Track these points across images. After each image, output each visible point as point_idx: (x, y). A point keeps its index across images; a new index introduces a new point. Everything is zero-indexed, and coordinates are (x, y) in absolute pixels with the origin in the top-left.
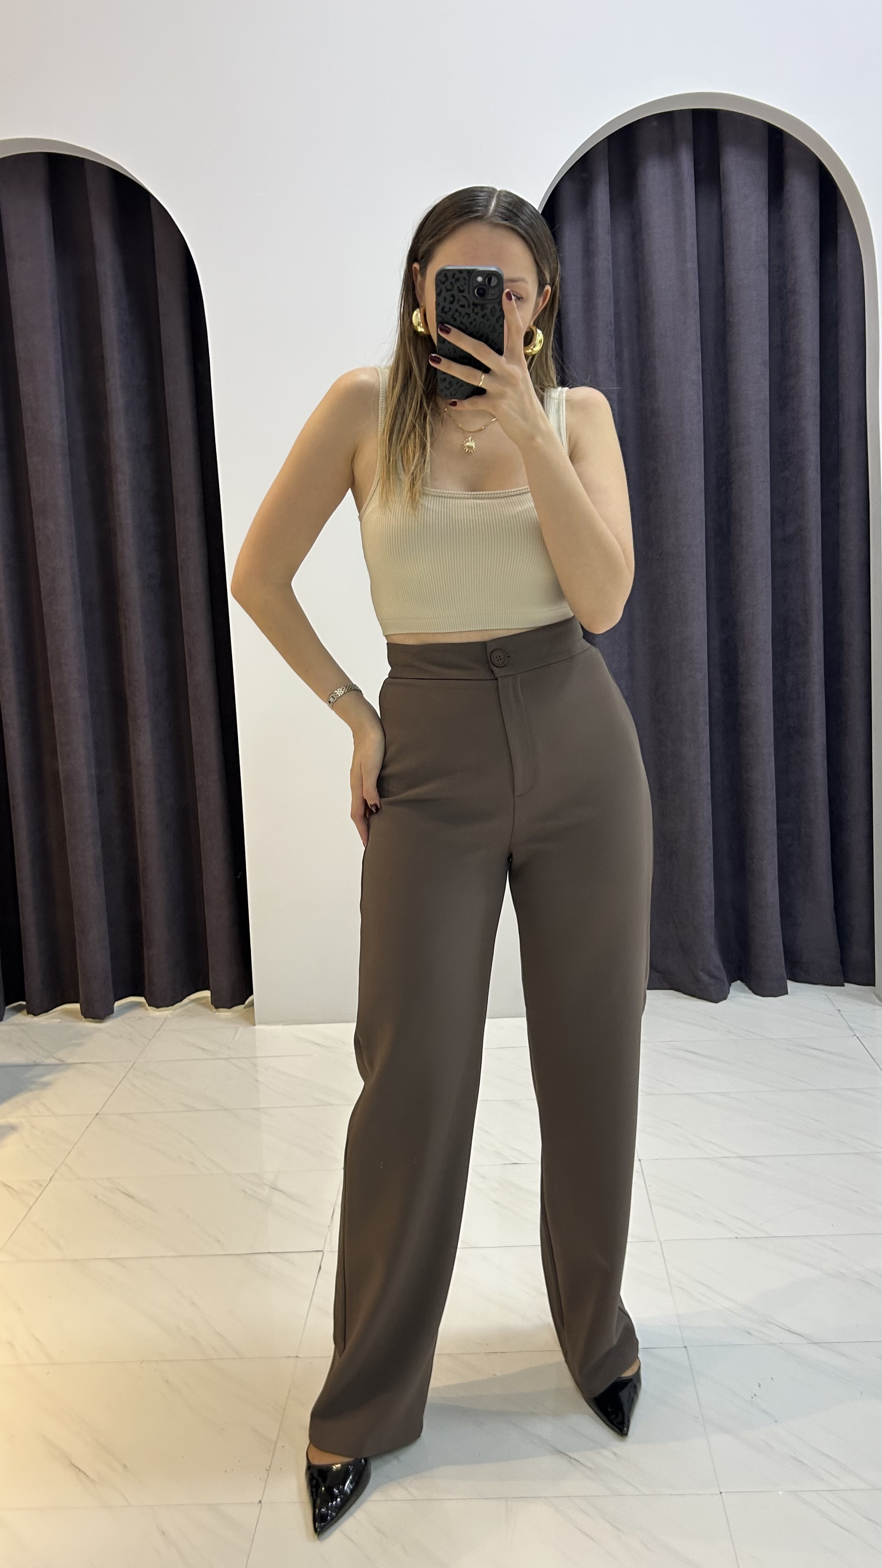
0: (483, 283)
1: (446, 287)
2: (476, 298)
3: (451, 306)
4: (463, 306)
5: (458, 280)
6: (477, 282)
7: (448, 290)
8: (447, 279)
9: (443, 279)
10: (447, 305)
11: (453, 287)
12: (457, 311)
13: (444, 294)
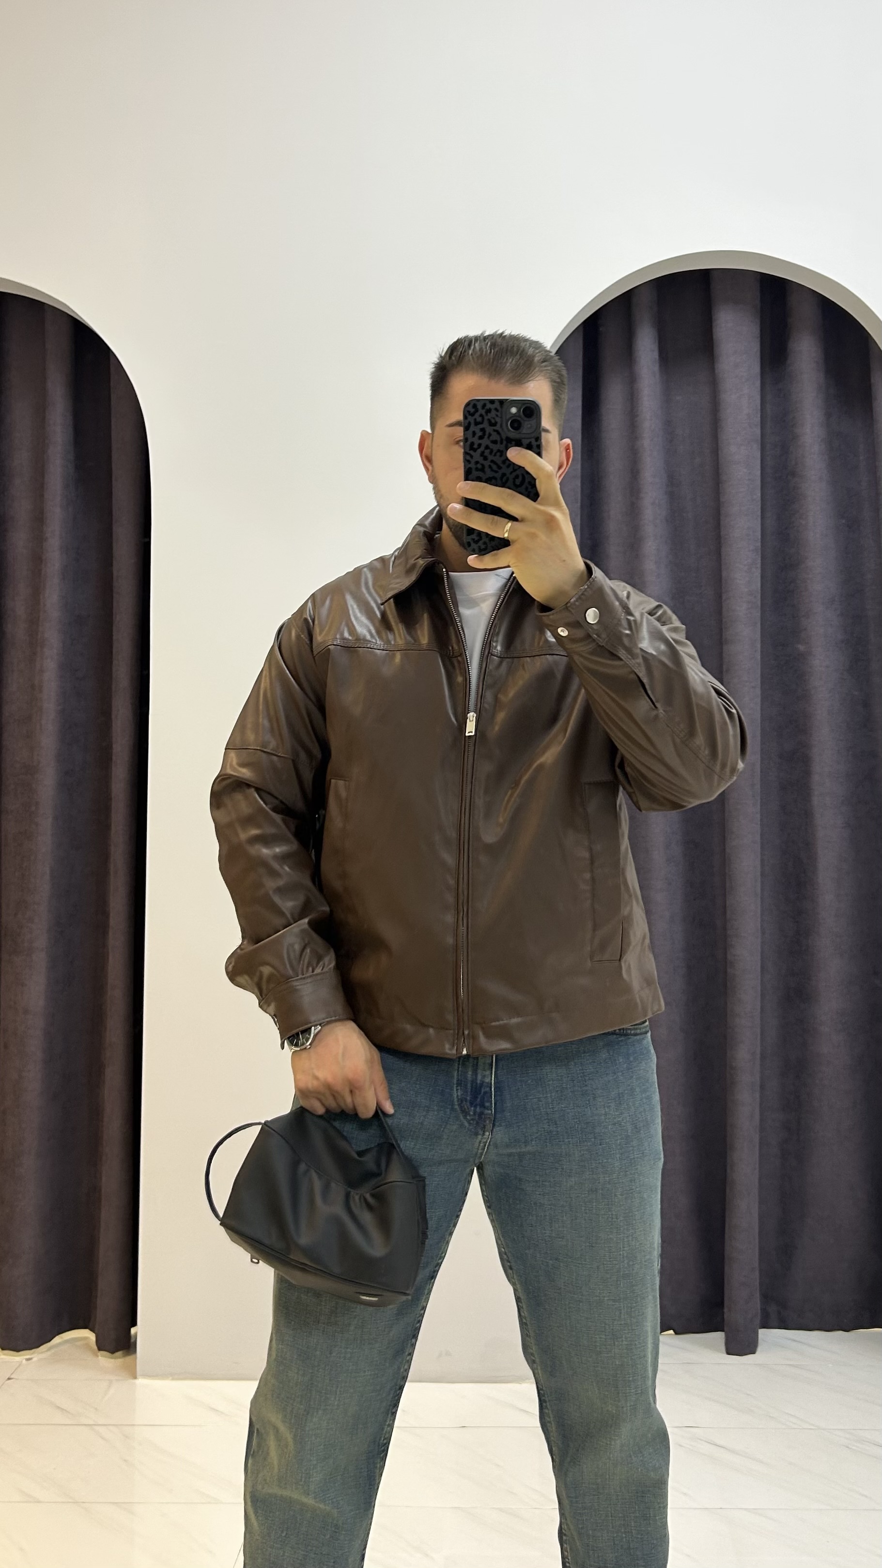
0: (517, 415)
1: (475, 419)
2: (509, 430)
3: (480, 441)
4: (495, 442)
5: (489, 411)
6: (512, 414)
7: (477, 424)
8: (477, 411)
9: (472, 410)
10: (476, 441)
11: (483, 419)
12: (487, 447)
13: (473, 428)
